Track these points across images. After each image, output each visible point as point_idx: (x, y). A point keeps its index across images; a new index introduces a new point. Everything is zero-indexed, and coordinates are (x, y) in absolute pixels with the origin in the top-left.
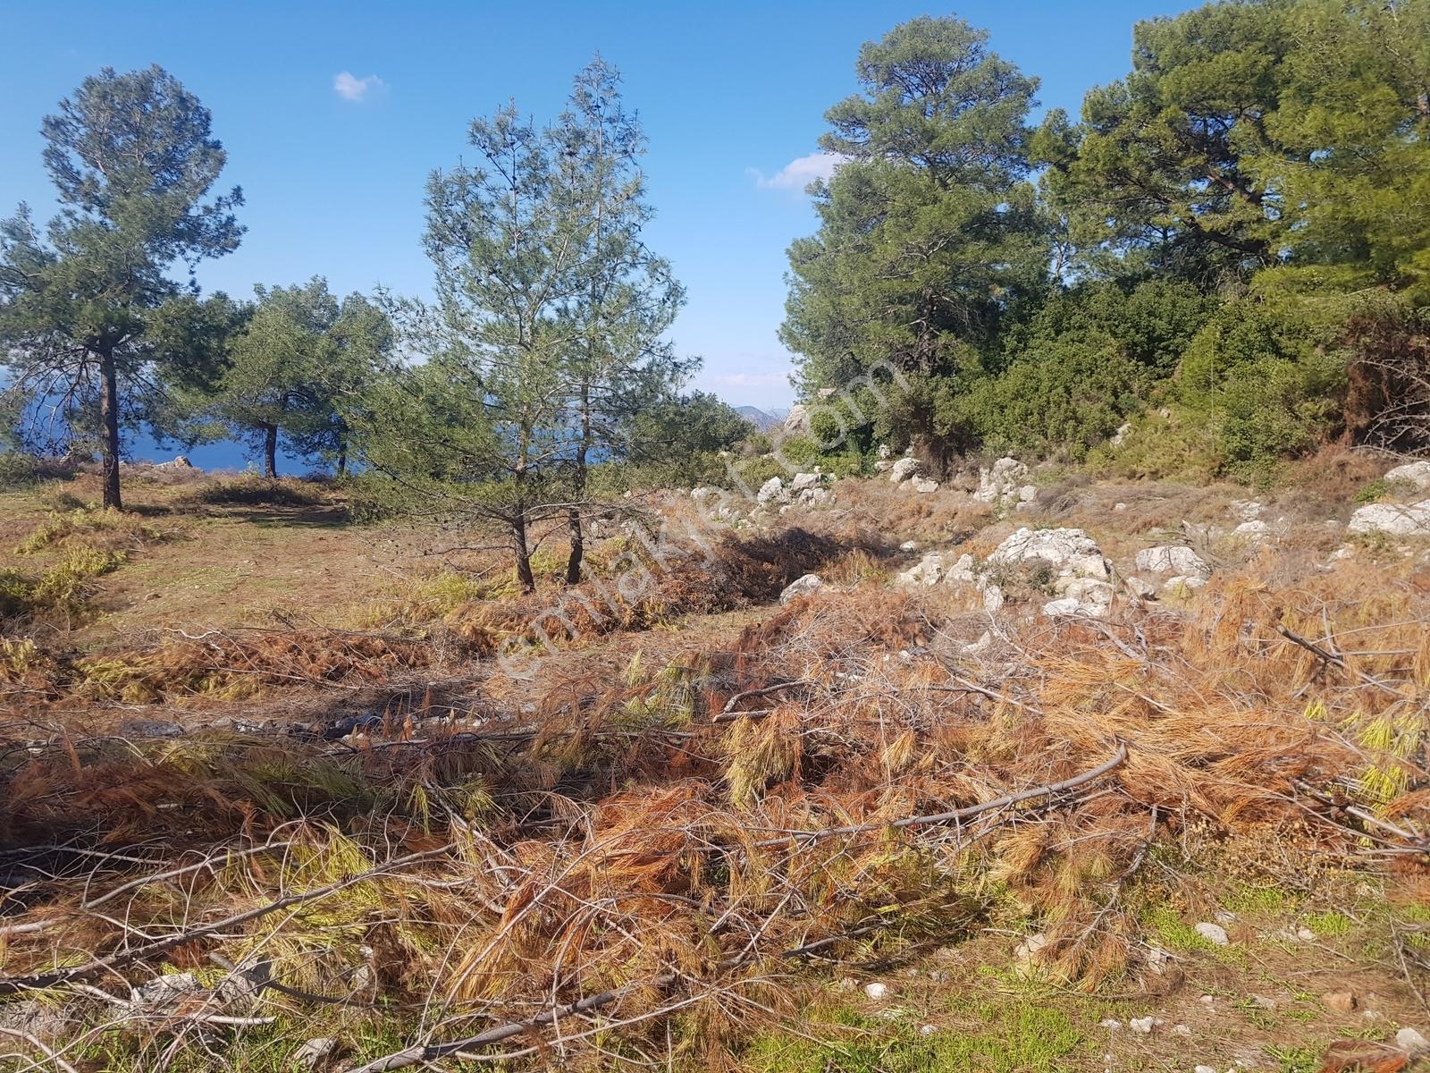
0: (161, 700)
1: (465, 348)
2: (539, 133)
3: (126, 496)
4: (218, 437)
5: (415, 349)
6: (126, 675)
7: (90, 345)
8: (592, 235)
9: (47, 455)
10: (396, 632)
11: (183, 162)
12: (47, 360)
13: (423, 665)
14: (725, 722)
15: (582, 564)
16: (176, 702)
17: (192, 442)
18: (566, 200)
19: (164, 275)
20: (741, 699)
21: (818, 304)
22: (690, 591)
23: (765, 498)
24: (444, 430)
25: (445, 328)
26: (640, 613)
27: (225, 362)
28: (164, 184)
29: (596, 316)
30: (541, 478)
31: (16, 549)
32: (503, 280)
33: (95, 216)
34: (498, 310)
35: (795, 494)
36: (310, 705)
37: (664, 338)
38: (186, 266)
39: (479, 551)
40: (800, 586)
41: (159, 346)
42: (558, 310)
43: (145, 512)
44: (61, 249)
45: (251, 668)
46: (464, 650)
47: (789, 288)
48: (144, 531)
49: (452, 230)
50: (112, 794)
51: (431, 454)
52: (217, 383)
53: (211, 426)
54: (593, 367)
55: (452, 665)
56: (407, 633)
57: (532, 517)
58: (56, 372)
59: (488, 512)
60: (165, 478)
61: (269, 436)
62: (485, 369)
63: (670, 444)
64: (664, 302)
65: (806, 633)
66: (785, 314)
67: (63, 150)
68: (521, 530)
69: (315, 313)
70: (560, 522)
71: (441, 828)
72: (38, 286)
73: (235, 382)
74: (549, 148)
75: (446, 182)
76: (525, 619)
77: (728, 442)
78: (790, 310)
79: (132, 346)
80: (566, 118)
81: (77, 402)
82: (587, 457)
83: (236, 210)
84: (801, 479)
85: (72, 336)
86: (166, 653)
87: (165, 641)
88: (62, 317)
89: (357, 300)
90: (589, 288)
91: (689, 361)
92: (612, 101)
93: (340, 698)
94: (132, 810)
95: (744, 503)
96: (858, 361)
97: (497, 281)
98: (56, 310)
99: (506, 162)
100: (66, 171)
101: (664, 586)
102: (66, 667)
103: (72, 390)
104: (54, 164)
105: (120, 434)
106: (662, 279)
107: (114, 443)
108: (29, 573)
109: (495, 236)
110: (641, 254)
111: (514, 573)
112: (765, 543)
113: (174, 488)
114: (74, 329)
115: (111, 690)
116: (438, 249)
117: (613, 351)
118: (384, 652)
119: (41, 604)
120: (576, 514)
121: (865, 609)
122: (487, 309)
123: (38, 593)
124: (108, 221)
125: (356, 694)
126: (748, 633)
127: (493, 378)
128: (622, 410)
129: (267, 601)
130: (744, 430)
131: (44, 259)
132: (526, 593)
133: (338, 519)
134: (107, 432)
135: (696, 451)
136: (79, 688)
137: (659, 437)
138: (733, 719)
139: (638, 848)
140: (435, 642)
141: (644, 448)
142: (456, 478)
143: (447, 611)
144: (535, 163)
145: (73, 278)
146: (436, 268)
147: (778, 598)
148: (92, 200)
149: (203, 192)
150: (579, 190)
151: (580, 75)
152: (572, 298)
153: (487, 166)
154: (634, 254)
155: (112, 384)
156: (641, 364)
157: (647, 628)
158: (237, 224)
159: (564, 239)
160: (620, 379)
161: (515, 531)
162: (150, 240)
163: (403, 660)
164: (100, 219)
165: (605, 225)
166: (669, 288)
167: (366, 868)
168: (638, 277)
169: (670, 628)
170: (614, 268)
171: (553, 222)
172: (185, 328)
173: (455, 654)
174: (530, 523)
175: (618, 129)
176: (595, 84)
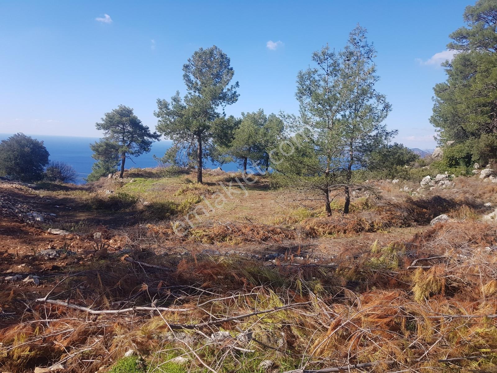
0: (213, 243)
1: (309, 130)
2: (337, 54)
3: (204, 179)
4: (230, 161)
5: (292, 131)
6: (204, 235)
7: (195, 134)
8: (356, 88)
9: (183, 167)
10: (284, 227)
11: (222, 75)
12: (183, 138)
13: (293, 238)
14: (412, 270)
15: (350, 207)
16: (217, 244)
17: (222, 163)
18: (346, 76)
19: (216, 111)
20: (418, 261)
21: (447, 108)
22: (392, 219)
23: (424, 183)
24: (301, 158)
25: (302, 124)
26: (372, 225)
27: (232, 137)
28: (216, 82)
29: (356, 117)
30: (334, 175)
31: (174, 195)
32: (322, 106)
33: (197, 94)
34: (320, 116)
35: (437, 182)
36: (257, 249)
37: (382, 124)
38: (222, 108)
39: (312, 200)
40: (439, 219)
41: (214, 133)
42: (342, 115)
43: (209, 184)
44: (188, 105)
45: (240, 235)
46: (307, 235)
47: (434, 103)
48: (208, 190)
49: (305, 90)
50: (205, 271)
51: (296, 166)
52: (230, 144)
53: (228, 158)
54: (355, 135)
55: (303, 239)
56: (288, 227)
57: (331, 189)
58: (186, 141)
59: (315, 187)
60: (215, 174)
61: (245, 161)
62: (316, 137)
63: (384, 163)
64: (383, 110)
65: (442, 238)
66: (433, 112)
67: (189, 74)
68: (327, 194)
69: (260, 121)
70: (341, 191)
71: (306, 295)
72: (181, 116)
73: (235, 143)
74: (340, 59)
75: (304, 74)
76: (329, 225)
77: (408, 162)
78: (435, 111)
79: (206, 133)
80: (347, 48)
81: (191, 151)
83: (237, 89)
84: (439, 177)
85: (190, 131)
86: (215, 229)
87: (215, 225)
88: (188, 125)
89: (273, 116)
90: (354, 107)
91: (392, 131)
93: (266, 247)
94: (211, 277)
95: (415, 185)
96: (464, 130)
97: (321, 106)
98: (186, 123)
99: (325, 65)
100: (189, 81)
101: (382, 216)
103: (190, 147)
104: (186, 79)
105: (202, 160)
106: (382, 102)
107: (201, 163)
108: (177, 202)
109: (320, 91)
110: (374, 93)
111: (324, 208)
112: (424, 202)
113: (217, 177)
114: (191, 129)
115: (199, 239)
116: (300, 97)
117: (363, 129)
118: (280, 233)
119: (180, 211)
120: (347, 188)
121: (468, 230)
122: (317, 116)
123: (179, 208)
124: (200, 95)
125: (271, 247)
126: (417, 236)
127: (318, 141)
128: (365, 151)
129: (244, 214)
130: (415, 158)
131: (183, 108)
132: (329, 216)
133: (265, 188)
134: (199, 160)
135: (395, 166)
136: (191, 238)
137: (380, 160)
138: (416, 268)
139: (379, 312)
140: (297, 231)
141: (374, 164)
142: (305, 175)
143: (301, 221)
144: (335, 65)
145: (191, 113)
146: (299, 103)
147: (429, 223)
148: (197, 89)
149: (227, 84)
150: (351, 72)
151: (352, 32)
152: (347, 111)
153: (318, 67)
154: (371, 94)
155: (200, 145)
156: (373, 133)
157: (375, 232)
158: (237, 94)
159: (345, 90)
160: (365, 139)
161: (325, 194)
162: (212, 100)
163: (287, 236)
164: (198, 95)
165: (360, 84)
166: (385, 105)
167: (281, 305)
168: (372, 102)
169: (384, 232)
170: (363, 99)
171: (341, 85)
172: (221, 127)
173: (304, 236)
174: (330, 191)
175: (366, 50)
176: (357, 35)
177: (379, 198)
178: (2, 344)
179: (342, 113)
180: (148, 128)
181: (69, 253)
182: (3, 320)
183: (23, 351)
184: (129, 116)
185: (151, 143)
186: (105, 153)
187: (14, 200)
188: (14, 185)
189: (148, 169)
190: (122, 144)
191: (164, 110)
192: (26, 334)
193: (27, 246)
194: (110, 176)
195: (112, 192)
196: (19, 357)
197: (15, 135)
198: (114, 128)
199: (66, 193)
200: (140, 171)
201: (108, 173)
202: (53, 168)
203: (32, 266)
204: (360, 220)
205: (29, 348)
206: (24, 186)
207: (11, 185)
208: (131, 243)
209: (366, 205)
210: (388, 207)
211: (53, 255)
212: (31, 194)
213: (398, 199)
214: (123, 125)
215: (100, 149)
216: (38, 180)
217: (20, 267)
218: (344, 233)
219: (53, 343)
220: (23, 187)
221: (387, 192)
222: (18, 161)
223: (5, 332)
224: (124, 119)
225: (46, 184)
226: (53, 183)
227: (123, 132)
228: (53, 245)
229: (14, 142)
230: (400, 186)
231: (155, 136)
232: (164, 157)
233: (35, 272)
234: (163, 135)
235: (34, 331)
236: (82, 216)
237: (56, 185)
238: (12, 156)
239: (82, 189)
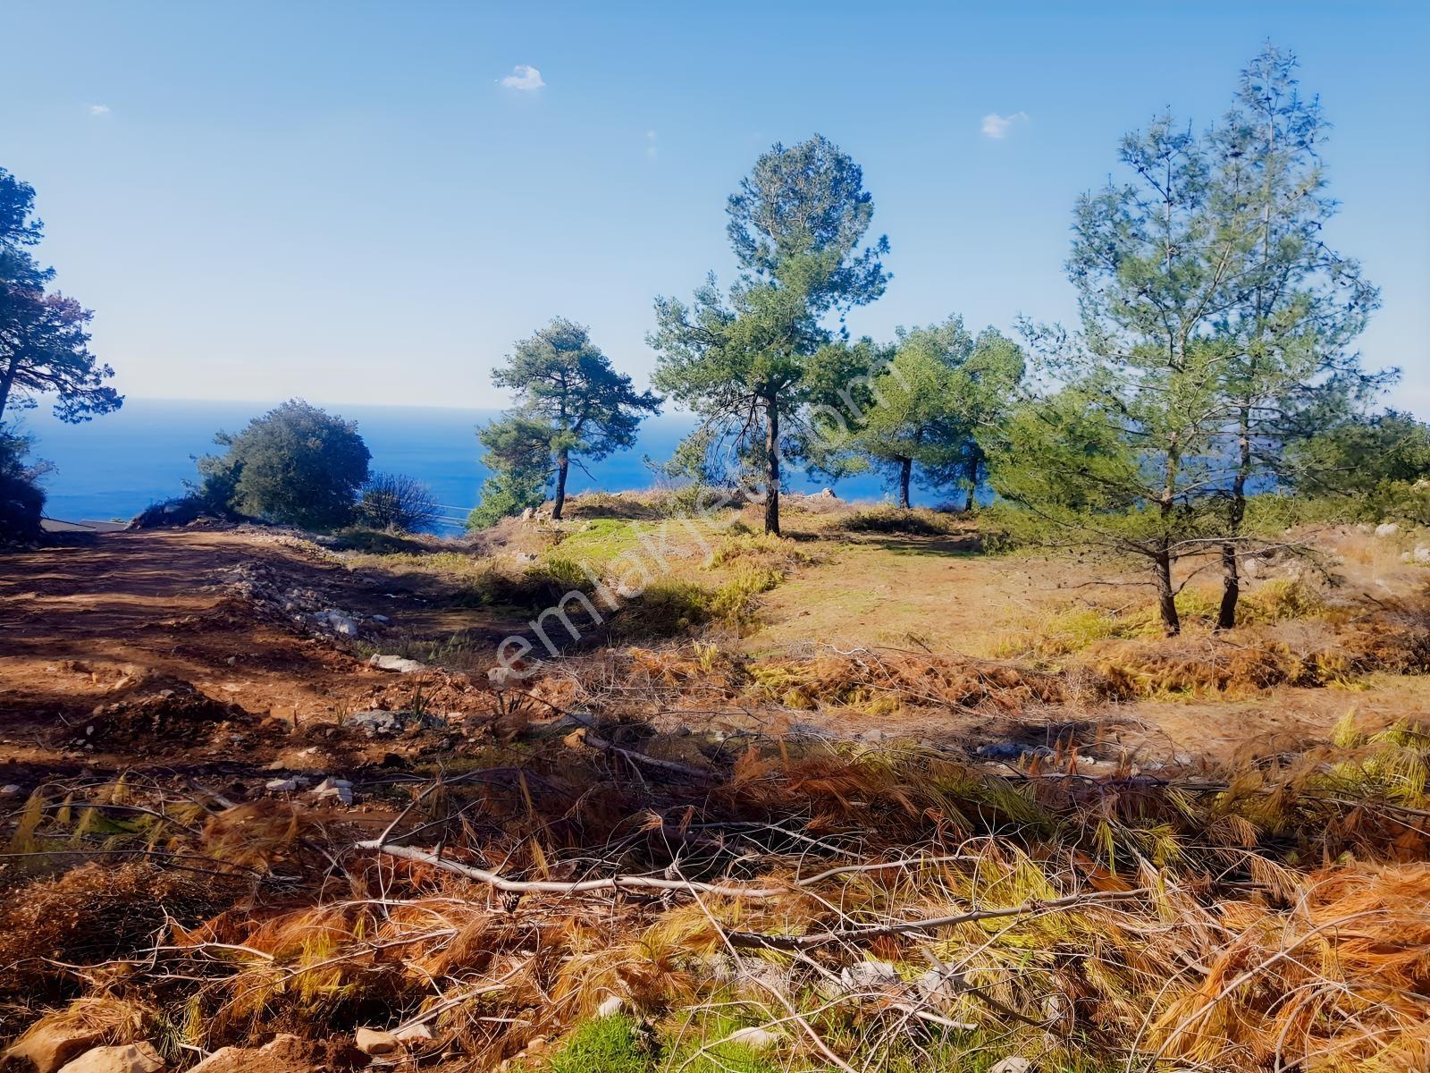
0: (814, 708)
1: (1108, 374)
2: (1198, 135)
3: (783, 524)
4: (860, 470)
5: (1054, 377)
6: (787, 681)
7: (759, 393)
8: (1261, 239)
10: (1030, 665)
11: (838, 219)
12: (723, 404)
13: (1058, 700)
15: (1238, 606)
16: (828, 711)
17: (838, 474)
18: (1228, 205)
19: (820, 325)
22: (1378, 646)
24: (1082, 459)
25: (1088, 354)
28: (822, 242)
29: (1260, 329)
30: (1189, 510)
32: (1153, 299)
33: (766, 278)
34: (1145, 330)
36: (947, 729)
37: (1349, 351)
38: (838, 315)
39: (1115, 586)
41: (813, 389)
42: (1216, 324)
43: (799, 537)
44: (739, 309)
45: (893, 687)
46: (1102, 690)
48: (797, 554)
50: (816, 784)
51: (1068, 484)
53: (854, 460)
54: (1257, 386)
55: (1088, 703)
56: (1041, 666)
57: (1178, 553)
58: (733, 415)
59: (1129, 545)
60: (814, 507)
61: (905, 468)
62: (1129, 395)
63: (1352, 471)
64: (1351, 307)
67: (742, 222)
68: (1166, 567)
69: (951, 349)
70: (1216, 554)
71: (1127, 868)
72: (719, 343)
73: (876, 419)
74: (1210, 151)
75: (1094, 203)
76: (1170, 662)
79: (792, 390)
80: (1231, 117)
82: (1246, 487)
83: (883, 259)
85: (745, 384)
86: (819, 665)
87: (819, 654)
88: (739, 370)
89: (992, 333)
90: (1254, 298)
91: (1383, 373)
92: (1286, 90)
93: (975, 725)
94: (829, 803)
97: (1147, 300)
98: (734, 363)
99: (1160, 174)
100: (745, 240)
101: (1343, 638)
102: (740, 672)
103: (744, 431)
104: (735, 236)
105: (780, 468)
106: (1348, 282)
107: (774, 476)
108: (708, 588)
109: (1145, 253)
110: (1320, 255)
111: (1156, 611)
113: (821, 517)
114: (748, 378)
115: (775, 695)
116: (1081, 273)
117: (1283, 366)
118: (1017, 683)
119: (717, 615)
120: (1231, 551)
122: (1133, 330)
123: (715, 605)
124: (776, 281)
125: (990, 723)
127: (1138, 404)
128: (1291, 434)
129: (902, 624)
131: (726, 319)
132: (1171, 635)
133: (969, 548)
134: (769, 467)
135: (1384, 481)
136: (750, 690)
137: (1338, 463)
140: (1069, 678)
141: (1319, 476)
142: (1096, 509)
143: (1080, 648)
144: (1193, 171)
145: (748, 334)
146: (1078, 292)
148: (765, 264)
149: (854, 245)
150: (1244, 192)
151: (1247, 68)
152: (1232, 312)
153: (1138, 181)
154: (1313, 256)
155: (775, 425)
156: (1318, 379)
157: (1321, 685)
158: (883, 271)
159: (1224, 247)
160: (1290, 398)
161: (1159, 566)
162: (809, 295)
163: (1037, 693)
164: (770, 279)
165: (1274, 227)
166: (1357, 290)
167: (1053, 897)
168: (1316, 282)
169: (1350, 687)
170: (1285, 275)
171: (1212, 231)
172: (836, 372)
173: (1092, 693)
174: (1176, 558)
175: (1293, 119)
176: (1264, 75)
177: (1334, 582)
178: (272, 958)
179: (1216, 317)
180: (629, 380)
181: (428, 720)
182: (272, 894)
183: (325, 981)
184: (579, 348)
185: (637, 420)
186: (515, 451)
187: (283, 576)
188: (282, 539)
189: (629, 495)
190: (560, 426)
191: (672, 326)
192: (332, 935)
193: (319, 702)
194: (527, 512)
195: (533, 557)
196: (315, 997)
197: (285, 405)
198: (539, 383)
199: (415, 560)
200: (607, 500)
201: (521, 505)
202: (379, 492)
203: (334, 754)
204: (1272, 650)
205: (338, 975)
206: (307, 542)
207: (275, 538)
208: (587, 698)
209: (1291, 603)
210: (1363, 610)
211: (388, 725)
212: (325, 563)
213: (1395, 584)
214: (563, 372)
215: (501, 441)
216: (343, 526)
217: (302, 754)
218: (1219, 688)
219: (400, 966)
220: (305, 544)
221: (1358, 564)
222: (292, 474)
223: (278, 927)
224: (565, 356)
225: (362, 535)
226: (380, 532)
227: (562, 392)
228: (384, 700)
229: (282, 424)
230: (1402, 544)
231: (649, 403)
232: (674, 461)
233: (342, 770)
234: (670, 400)
235: (351, 930)
236: (456, 623)
237: (388, 540)
238: (275, 460)
239: (453, 550)
